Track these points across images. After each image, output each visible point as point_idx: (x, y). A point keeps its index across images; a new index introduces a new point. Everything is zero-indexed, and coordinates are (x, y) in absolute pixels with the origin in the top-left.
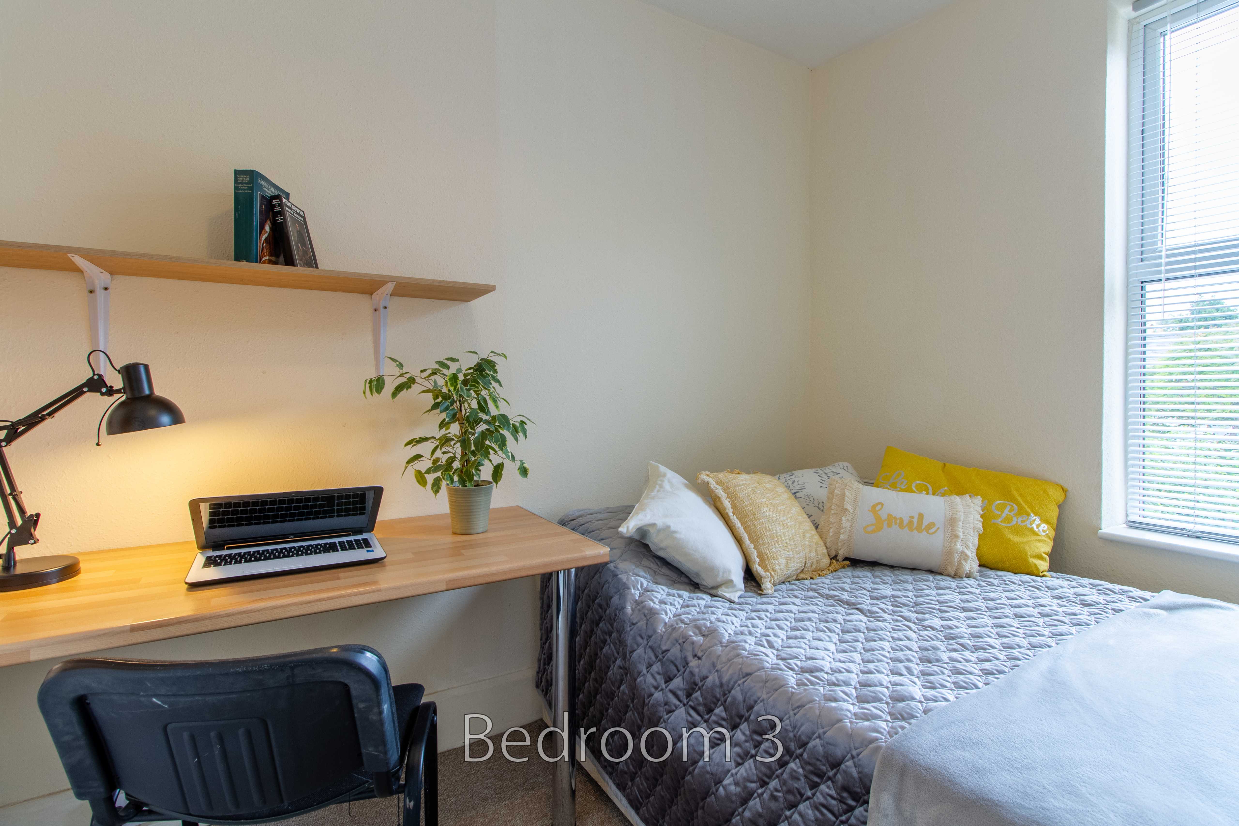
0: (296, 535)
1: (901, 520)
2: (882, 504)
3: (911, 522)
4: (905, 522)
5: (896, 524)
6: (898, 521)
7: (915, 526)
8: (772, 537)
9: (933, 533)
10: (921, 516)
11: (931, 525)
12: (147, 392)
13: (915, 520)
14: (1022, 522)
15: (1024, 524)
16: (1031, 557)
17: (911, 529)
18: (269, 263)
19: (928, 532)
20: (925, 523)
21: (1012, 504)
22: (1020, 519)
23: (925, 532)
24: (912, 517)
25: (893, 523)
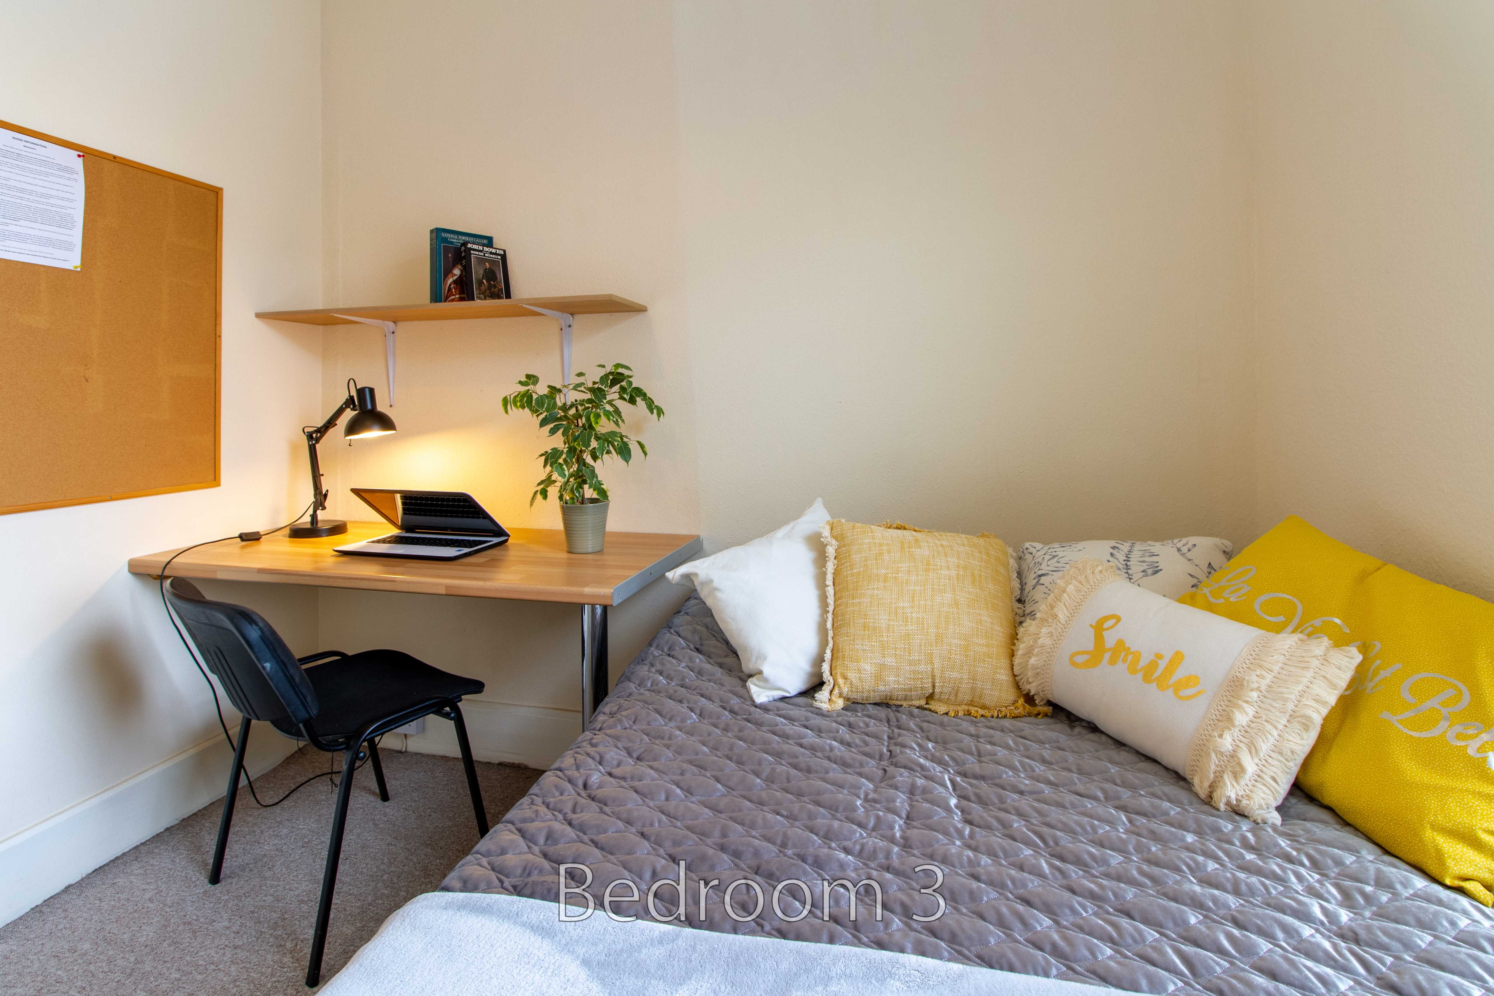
0: (453, 529)
1: (1137, 655)
2: (1118, 619)
3: (1153, 665)
4: (1143, 663)
5: (1124, 660)
6: (1130, 657)
7: (1156, 675)
8: (865, 627)
9: (1182, 698)
10: (1178, 657)
11: (1190, 681)
12: (369, 407)
13: (1162, 664)
14: (1458, 737)
15: (1460, 744)
16: (1433, 827)
17: (1147, 678)
18: (458, 301)
19: (1176, 692)
20: (1180, 674)
21: (1460, 685)
22: (1458, 728)
23: (1170, 692)
24: (1159, 656)
25: (1121, 659)
